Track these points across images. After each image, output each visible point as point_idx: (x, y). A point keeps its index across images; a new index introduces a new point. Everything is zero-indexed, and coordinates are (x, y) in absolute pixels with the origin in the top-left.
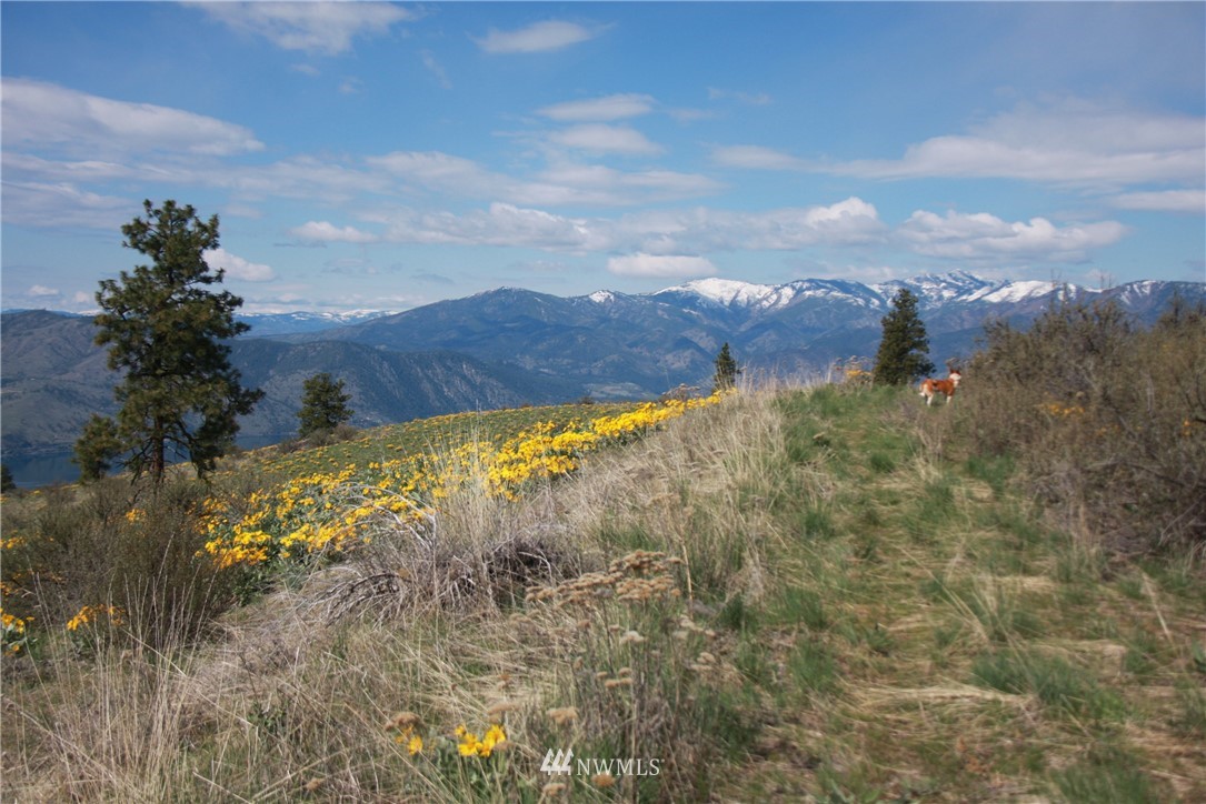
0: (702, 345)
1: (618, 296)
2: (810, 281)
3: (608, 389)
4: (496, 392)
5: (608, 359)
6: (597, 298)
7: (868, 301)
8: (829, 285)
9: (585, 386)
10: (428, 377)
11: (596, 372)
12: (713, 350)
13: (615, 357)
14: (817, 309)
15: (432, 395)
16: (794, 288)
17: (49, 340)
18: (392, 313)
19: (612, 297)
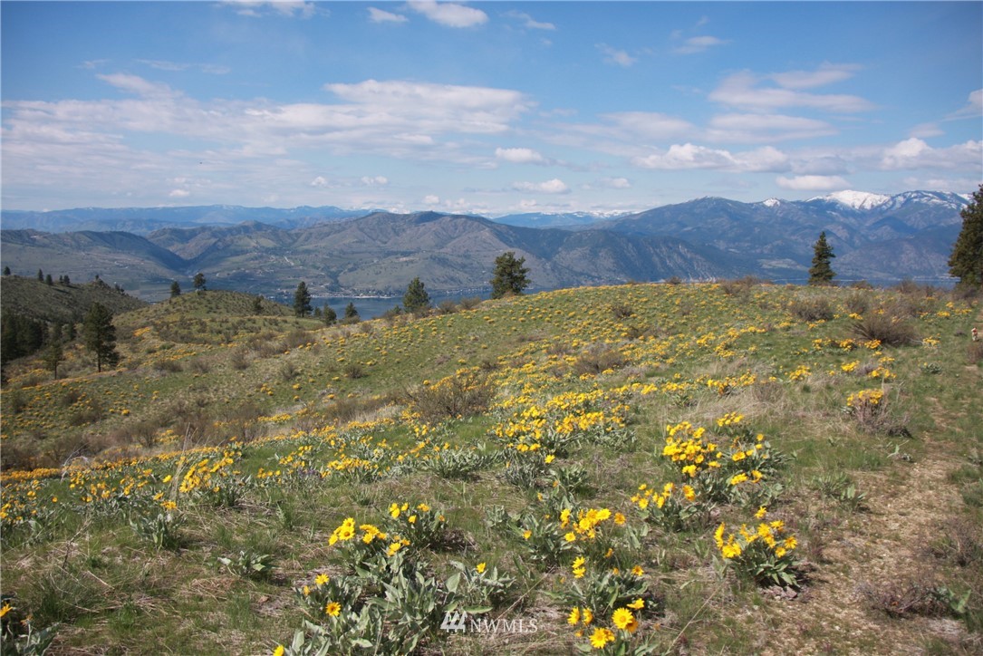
0: (839, 235)
1: (782, 202)
2: (917, 192)
3: (774, 263)
4: (700, 263)
5: (775, 243)
6: (769, 203)
7: (959, 206)
8: (930, 195)
9: (759, 261)
10: (657, 254)
11: (766, 252)
12: (846, 237)
13: (779, 242)
14: (922, 211)
15: (659, 265)
16: (905, 197)
17: (434, 229)
18: (636, 213)
19: (778, 203)
